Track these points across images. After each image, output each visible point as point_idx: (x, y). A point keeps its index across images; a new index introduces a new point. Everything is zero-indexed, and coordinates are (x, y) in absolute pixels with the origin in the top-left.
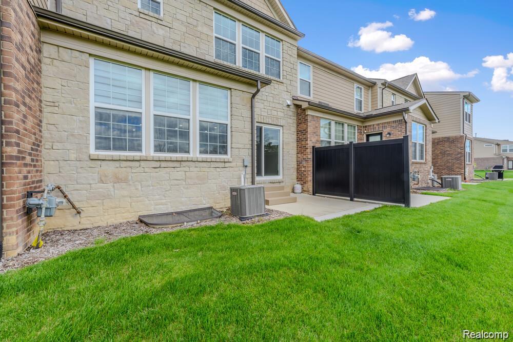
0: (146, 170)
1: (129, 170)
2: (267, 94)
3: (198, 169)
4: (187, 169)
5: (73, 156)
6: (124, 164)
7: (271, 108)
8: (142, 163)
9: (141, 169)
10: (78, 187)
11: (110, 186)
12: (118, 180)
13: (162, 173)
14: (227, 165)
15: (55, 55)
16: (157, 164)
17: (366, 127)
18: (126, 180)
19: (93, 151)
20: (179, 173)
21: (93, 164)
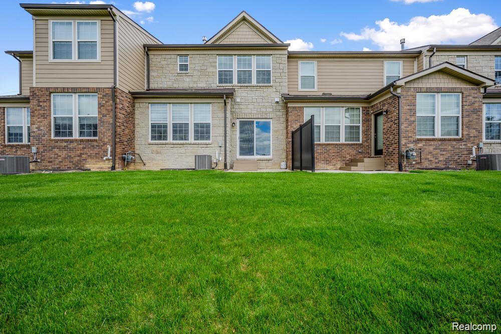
0: (168, 148)
1: (161, 148)
2: (256, 98)
3: (192, 148)
4: (186, 148)
5: (143, 143)
6: (160, 146)
7: (260, 107)
8: (166, 145)
9: (166, 148)
10: (145, 155)
11: (155, 155)
12: (158, 153)
13: (175, 150)
14: (208, 146)
15: (138, 106)
16: (172, 146)
17: (372, 107)
18: (160, 153)
19: (150, 141)
20: (182, 150)
21: (149, 146)
